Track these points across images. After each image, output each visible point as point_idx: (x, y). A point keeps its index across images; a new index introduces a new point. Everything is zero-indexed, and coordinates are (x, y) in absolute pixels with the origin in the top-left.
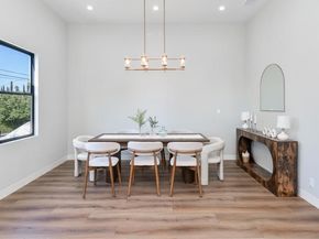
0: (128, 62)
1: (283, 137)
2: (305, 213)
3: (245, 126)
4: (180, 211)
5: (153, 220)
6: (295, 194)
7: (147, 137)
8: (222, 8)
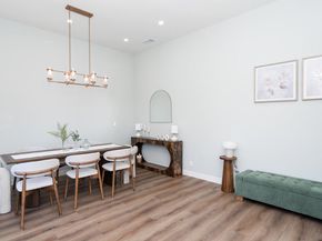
0: (50, 72)
1: (174, 139)
2: (191, 182)
3: (138, 135)
4: (129, 204)
5: (120, 215)
6: (181, 174)
7: (82, 150)
8: (126, 40)
